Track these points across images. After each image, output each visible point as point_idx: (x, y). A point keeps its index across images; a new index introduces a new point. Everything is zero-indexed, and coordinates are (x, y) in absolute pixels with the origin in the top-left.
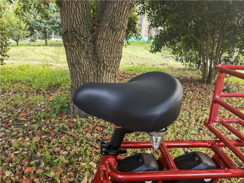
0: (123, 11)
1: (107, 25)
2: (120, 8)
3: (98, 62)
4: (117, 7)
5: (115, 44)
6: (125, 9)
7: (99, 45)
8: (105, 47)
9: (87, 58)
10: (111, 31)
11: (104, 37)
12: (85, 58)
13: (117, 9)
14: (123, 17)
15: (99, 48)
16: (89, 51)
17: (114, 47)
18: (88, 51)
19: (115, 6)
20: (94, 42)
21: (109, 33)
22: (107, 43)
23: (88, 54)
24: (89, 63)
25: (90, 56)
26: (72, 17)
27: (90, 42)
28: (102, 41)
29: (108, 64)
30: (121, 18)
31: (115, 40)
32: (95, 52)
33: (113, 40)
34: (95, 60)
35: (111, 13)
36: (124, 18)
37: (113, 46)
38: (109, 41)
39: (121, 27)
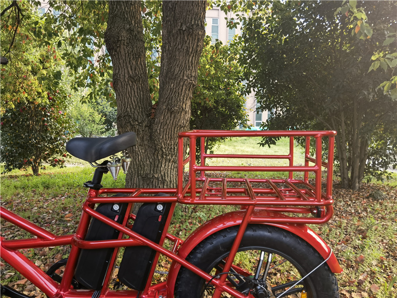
0: (181, 91)
2: (177, 89)
3: (156, 150)
4: (174, 87)
5: (175, 128)
6: (184, 89)
7: (157, 130)
8: (164, 132)
9: (142, 146)
10: (169, 114)
11: (162, 121)
12: (140, 145)
13: (174, 90)
14: (182, 97)
15: (156, 133)
16: (145, 137)
17: (174, 133)
18: (143, 137)
19: (172, 86)
20: (150, 126)
22: (165, 127)
23: (143, 141)
24: (145, 151)
25: (146, 143)
26: (126, 101)
27: (146, 126)
28: (159, 125)
29: (167, 152)
30: (180, 99)
31: (174, 124)
32: (151, 138)
33: (172, 123)
34: (152, 147)
35: (168, 94)
37: (173, 131)
38: (167, 125)
39: (180, 109)
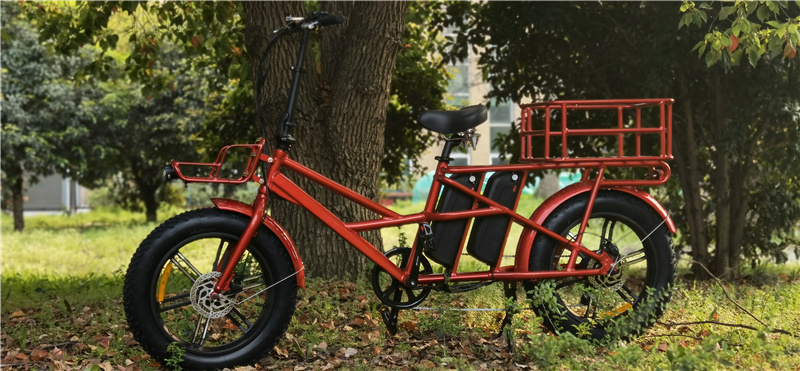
0: (381, 58)
1: (350, 86)
2: (373, 54)
6: (385, 55)
7: (335, 127)
8: (348, 130)
9: (310, 156)
10: (359, 98)
11: (345, 111)
12: (306, 155)
13: (369, 56)
14: (381, 69)
15: (335, 134)
16: (315, 141)
17: (366, 131)
20: (324, 120)
21: (354, 104)
22: (351, 122)
23: (312, 147)
25: (317, 150)
27: (316, 121)
28: (341, 119)
29: (354, 168)
31: (367, 115)
32: (327, 143)
33: (364, 115)
34: (327, 159)
35: (356, 64)
36: (384, 72)
37: (364, 128)
38: (354, 119)
39: (377, 89)
